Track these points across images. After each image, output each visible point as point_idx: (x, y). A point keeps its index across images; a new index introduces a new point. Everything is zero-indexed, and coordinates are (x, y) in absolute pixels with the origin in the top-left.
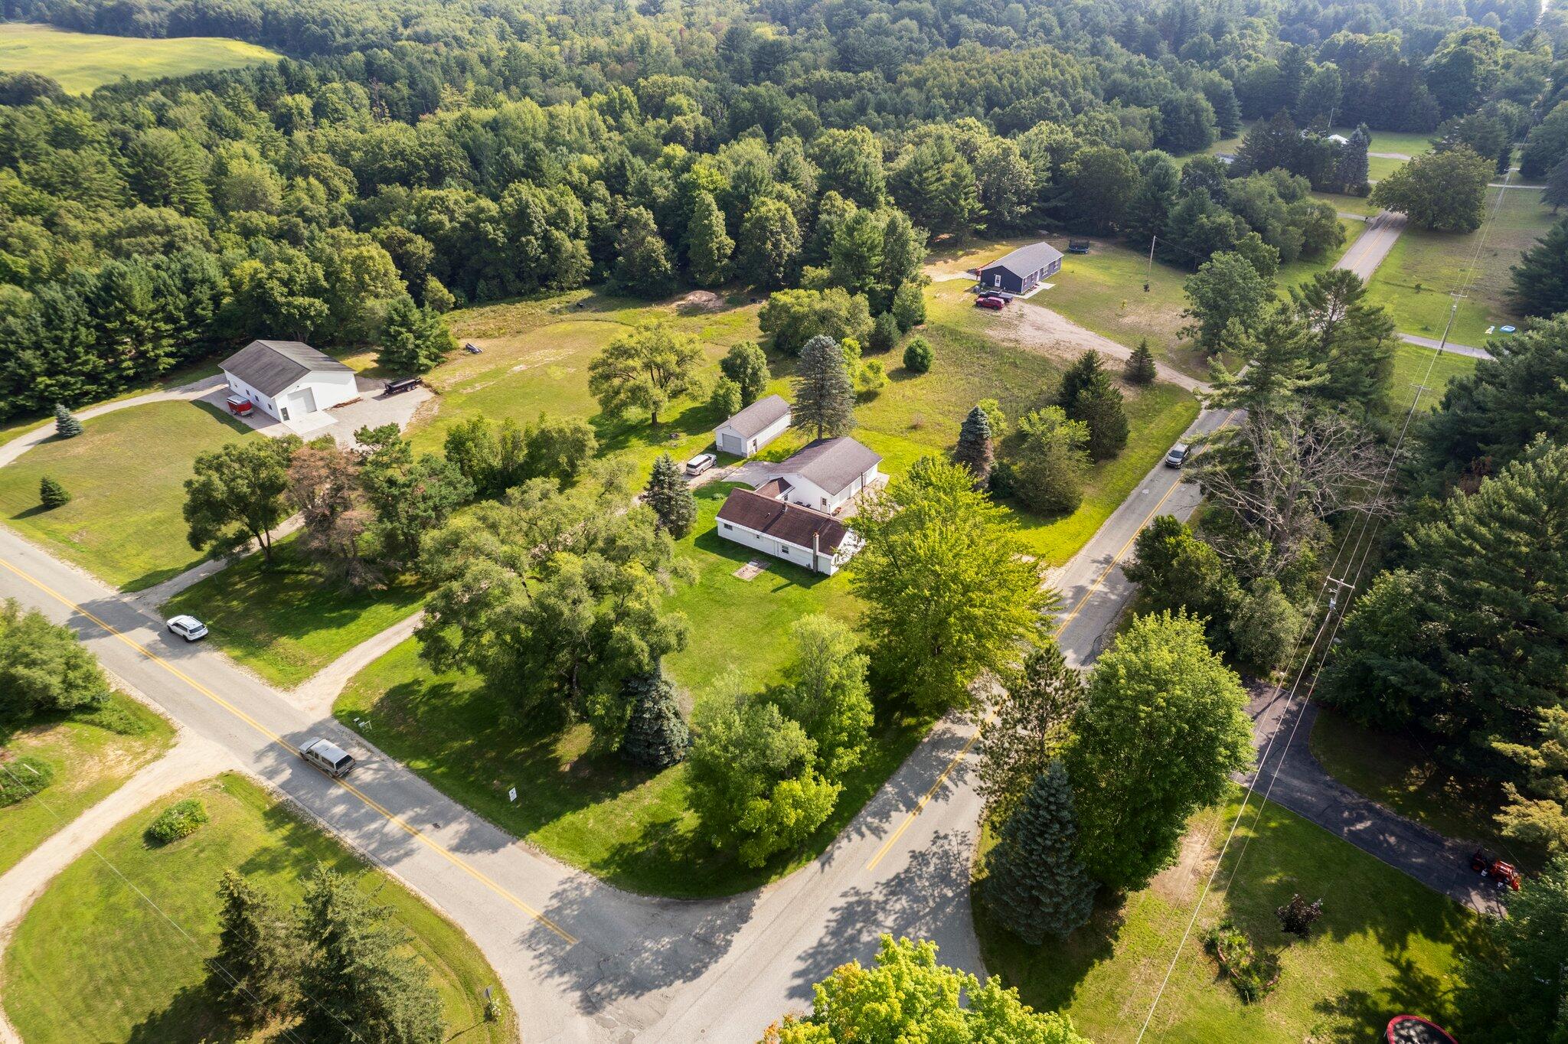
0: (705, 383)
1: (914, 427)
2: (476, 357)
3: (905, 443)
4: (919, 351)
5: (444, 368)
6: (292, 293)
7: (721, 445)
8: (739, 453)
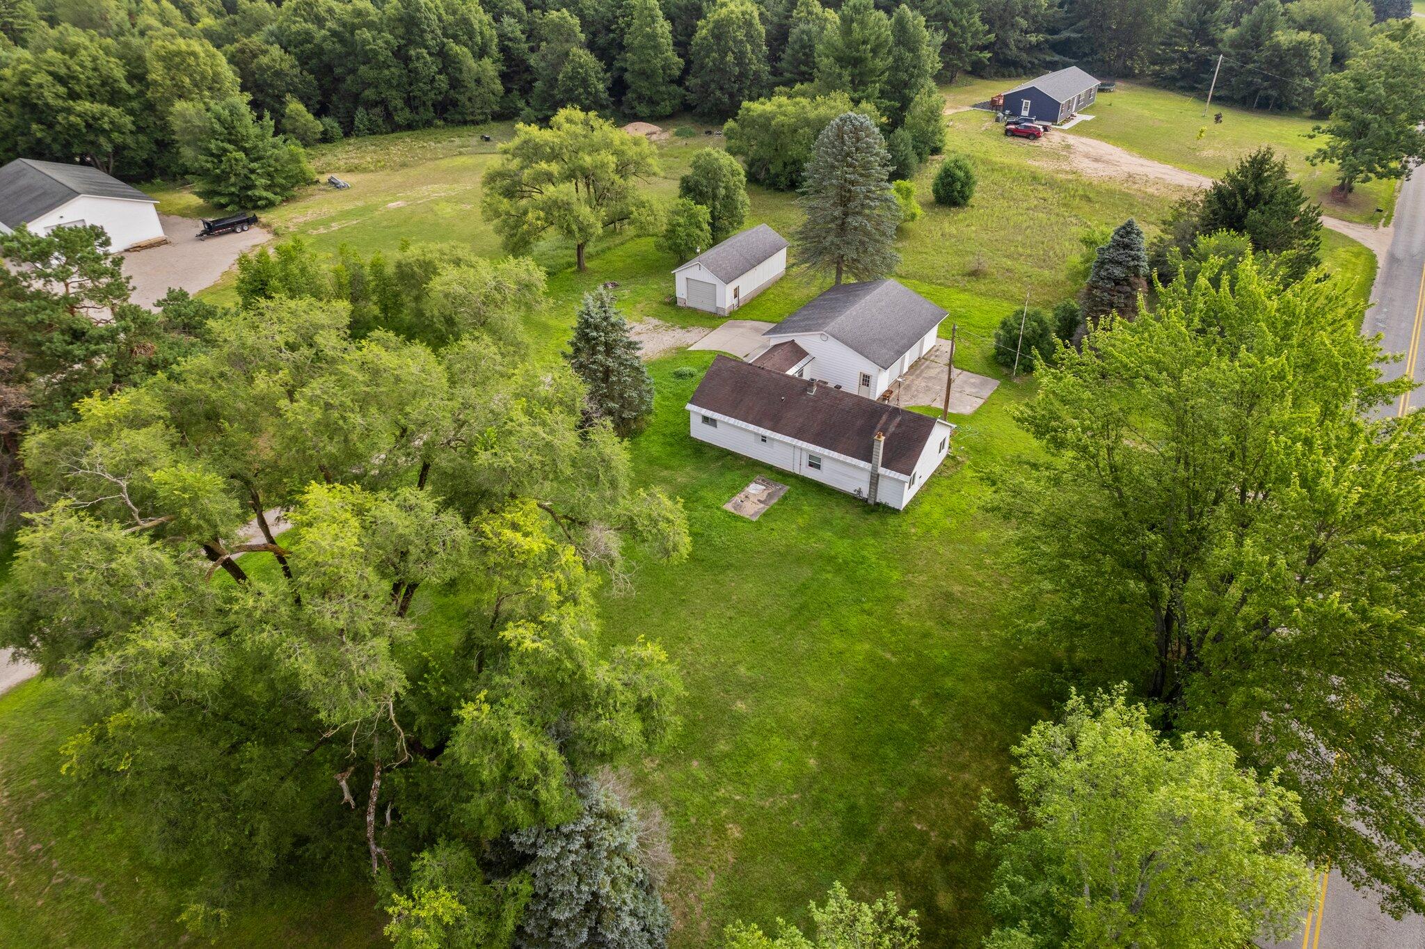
0: (657, 206)
1: (975, 274)
2: (342, 193)
3: (965, 296)
4: (961, 174)
5: (292, 206)
6: (73, 96)
7: (685, 297)
8: (712, 309)
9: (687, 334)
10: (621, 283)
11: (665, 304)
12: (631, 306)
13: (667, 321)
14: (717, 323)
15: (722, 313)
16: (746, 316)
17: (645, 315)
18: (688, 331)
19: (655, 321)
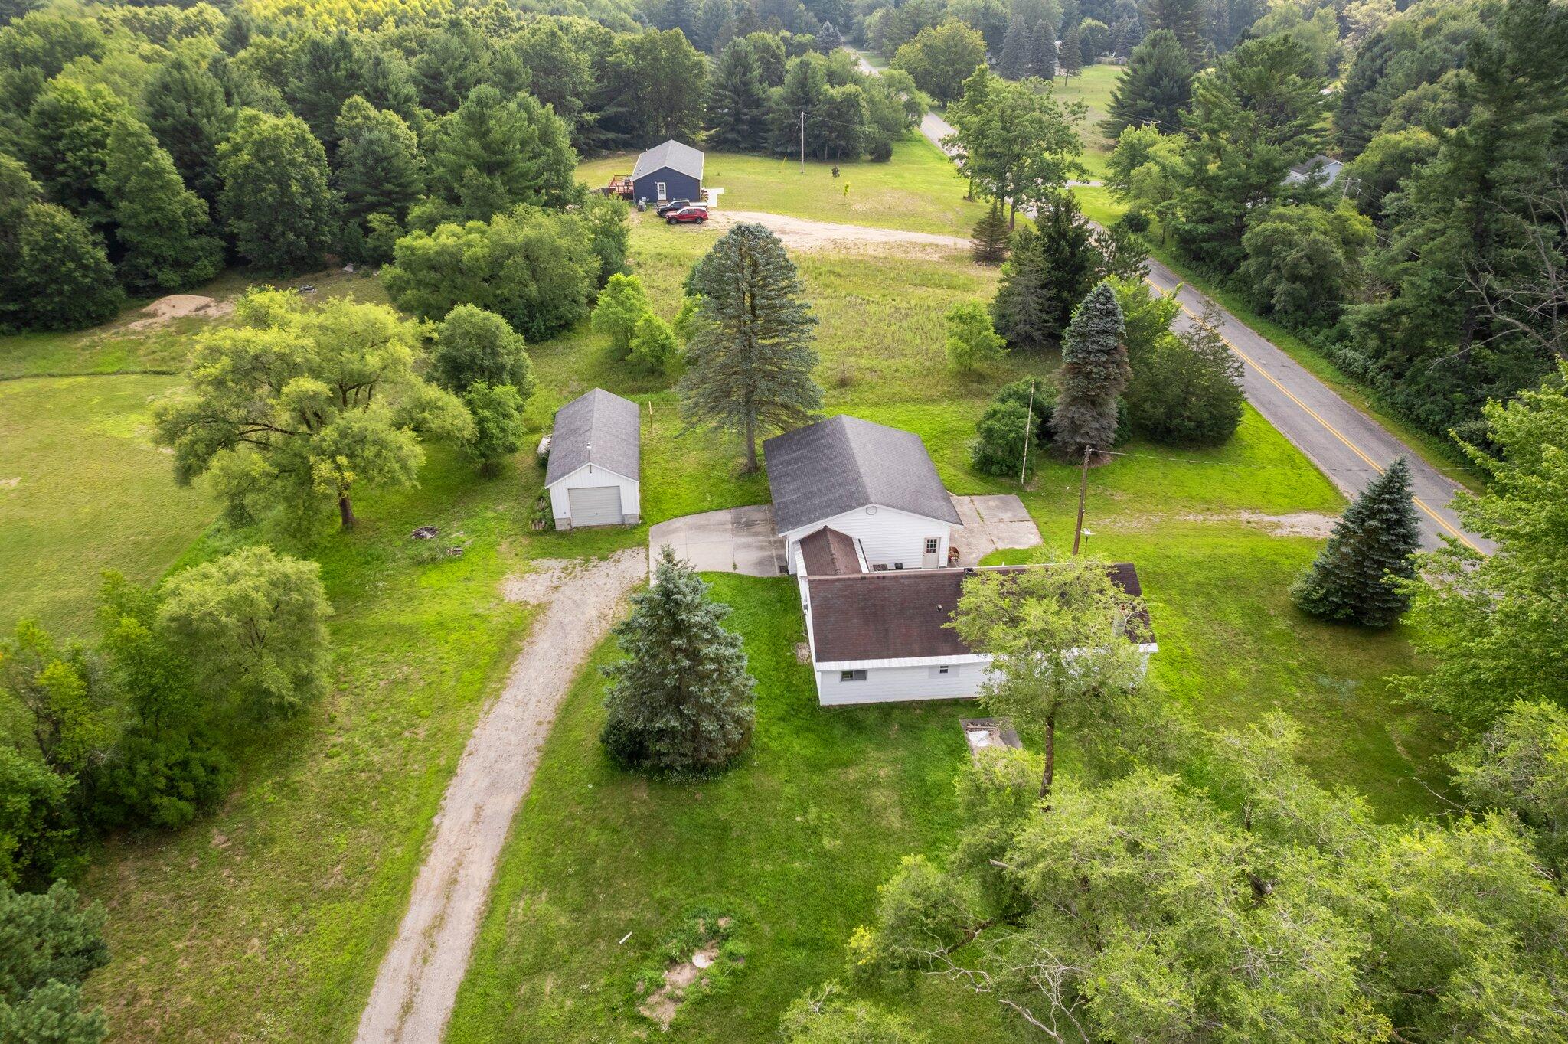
7: (568, 515)
8: (616, 520)
9: (621, 566)
10: (437, 524)
11: (538, 533)
12: (493, 553)
13: (571, 557)
14: (638, 536)
15: (632, 521)
16: (663, 514)
17: (527, 559)
18: (617, 561)
19: (553, 563)
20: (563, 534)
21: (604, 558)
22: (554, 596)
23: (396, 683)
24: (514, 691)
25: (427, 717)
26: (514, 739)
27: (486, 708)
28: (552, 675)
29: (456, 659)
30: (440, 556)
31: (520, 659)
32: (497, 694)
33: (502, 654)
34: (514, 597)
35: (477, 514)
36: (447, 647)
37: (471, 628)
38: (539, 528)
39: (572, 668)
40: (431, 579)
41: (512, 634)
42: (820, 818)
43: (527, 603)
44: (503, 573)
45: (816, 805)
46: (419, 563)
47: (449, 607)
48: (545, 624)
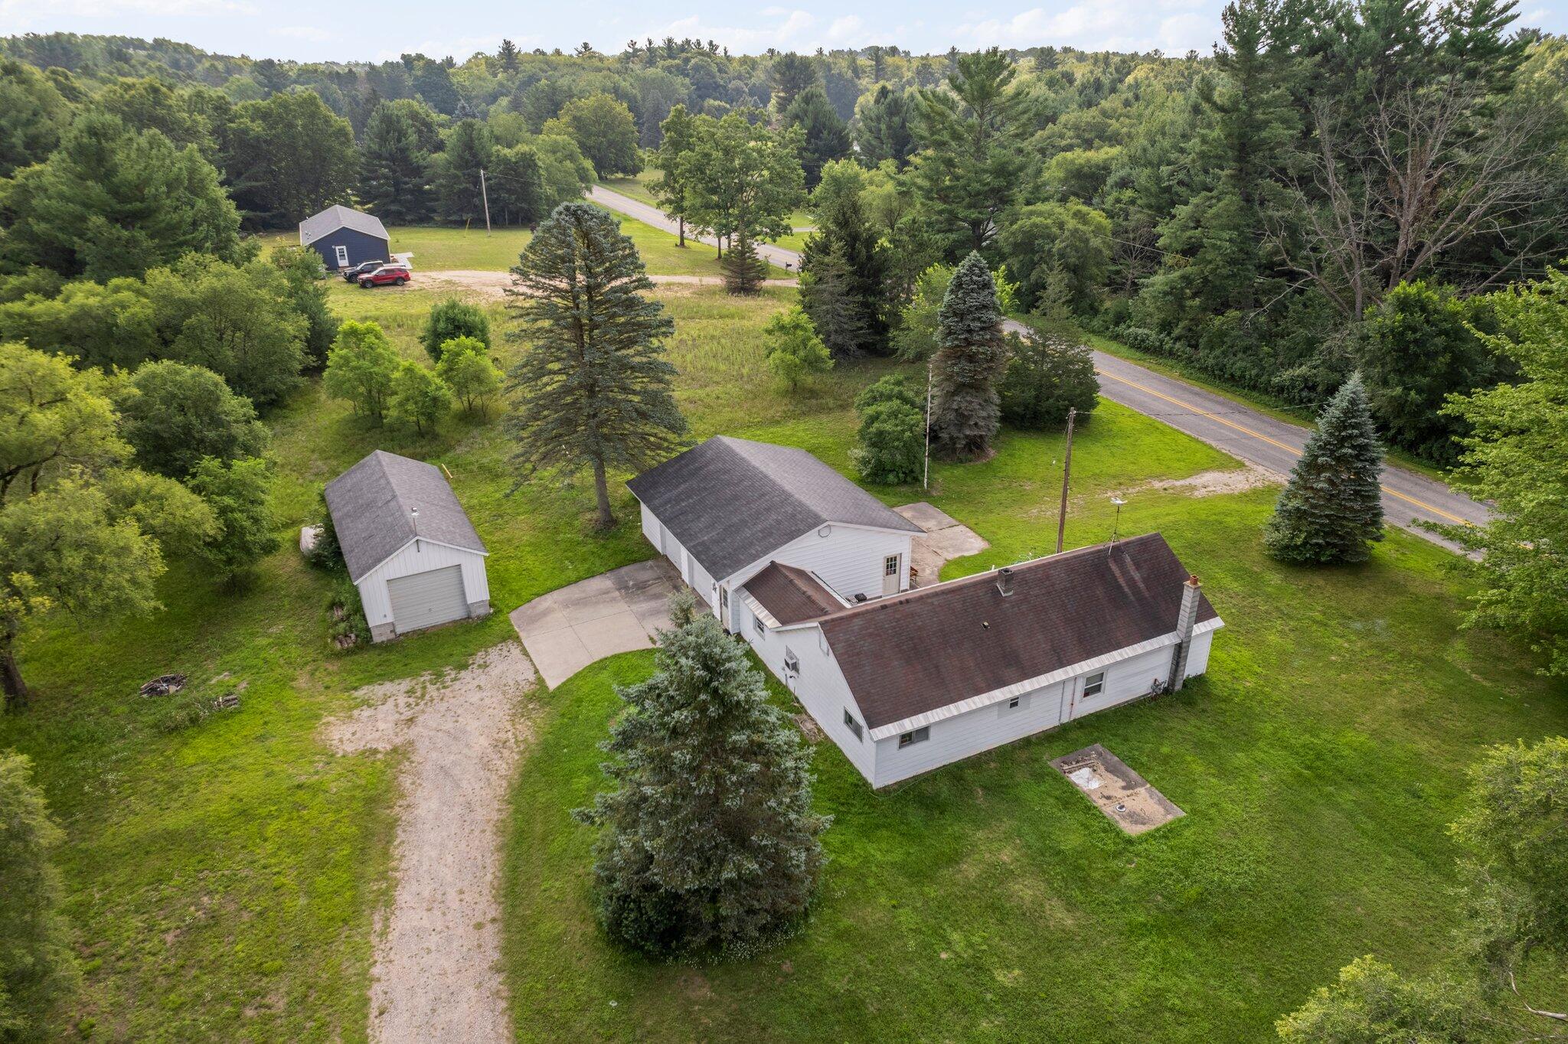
7: (390, 619)
8: (458, 614)
9: (495, 671)
10: (179, 670)
11: (349, 652)
12: (288, 693)
13: (414, 674)
14: (497, 629)
15: (482, 611)
16: (519, 596)
17: (346, 690)
18: (484, 666)
19: (388, 687)
20: (387, 647)
21: (464, 666)
22: (412, 733)
23: (194, 929)
24: (414, 887)
25: (277, 972)
26: (449, 965)
27: (378, 927)
28: (463, 846)
29: (291, 861)
30: (204, 713)
31: (401, 836)
32: (386, 899)
33: (367, 835)
34: (349, 748)
35: (241, 645)
36: (269, 847)
37: (299, 807)
38: (349, 644)
39: (489, 828)
40: (200, 749)
41: (372, 801)
42: (970, 945)
43: (375, 752)
44: (318, 717)
45: (955, 926)
46: (169, 730)
47: (248, 785)
48: (418, 774)
